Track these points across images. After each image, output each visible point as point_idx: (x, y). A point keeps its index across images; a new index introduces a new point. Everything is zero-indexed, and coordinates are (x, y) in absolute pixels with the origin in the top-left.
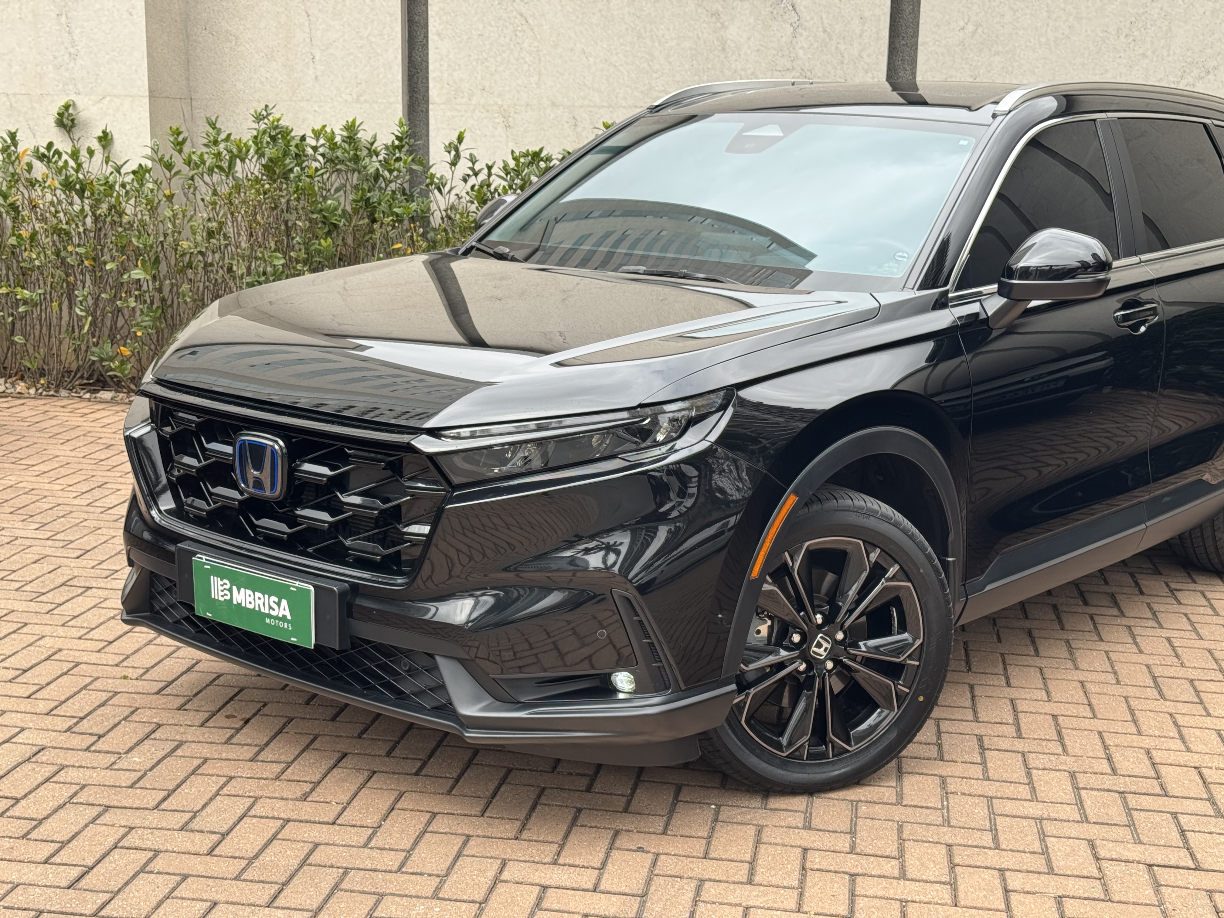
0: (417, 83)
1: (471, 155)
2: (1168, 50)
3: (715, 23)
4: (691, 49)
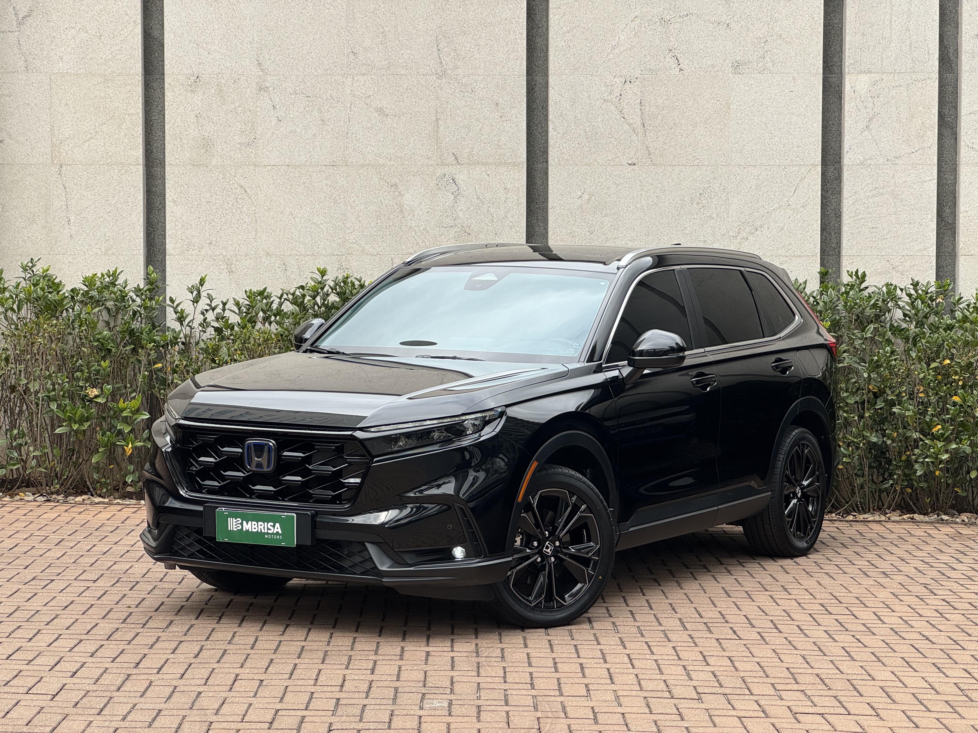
0: (154, 239)
1: (208, 294)
2: (728, 214)
3: (394, 192)
4: (376, 212)
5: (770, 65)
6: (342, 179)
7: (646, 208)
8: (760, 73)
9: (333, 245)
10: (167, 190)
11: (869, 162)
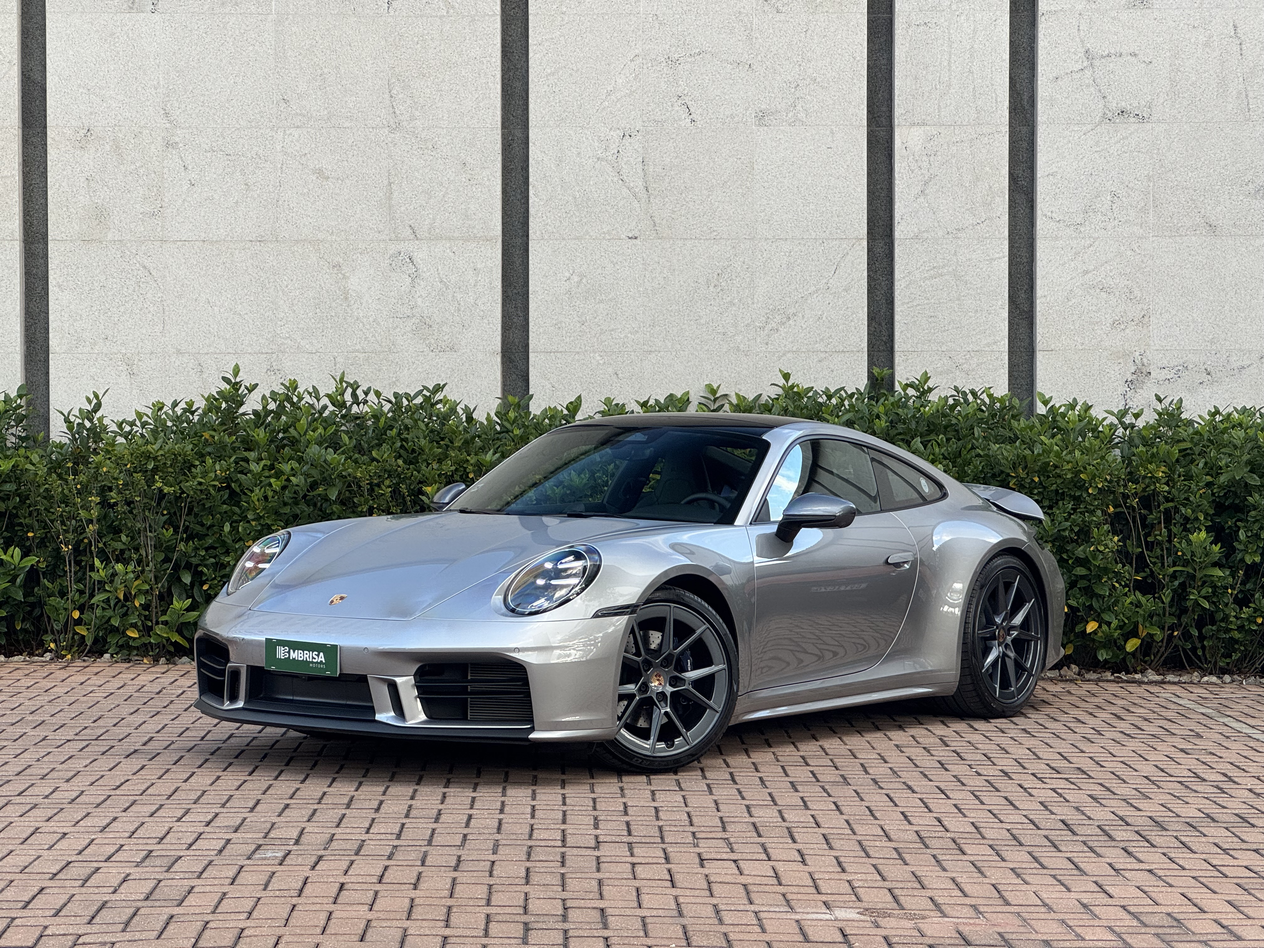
0: (34, 333)
2: (753, 299)
3: (337, 274)
5: (802, 115)
6: (271, 258)
7: (650, 292)
8: (790, 125)
9: (261, 341)
10: (51, 272)
11: (925, 235)
